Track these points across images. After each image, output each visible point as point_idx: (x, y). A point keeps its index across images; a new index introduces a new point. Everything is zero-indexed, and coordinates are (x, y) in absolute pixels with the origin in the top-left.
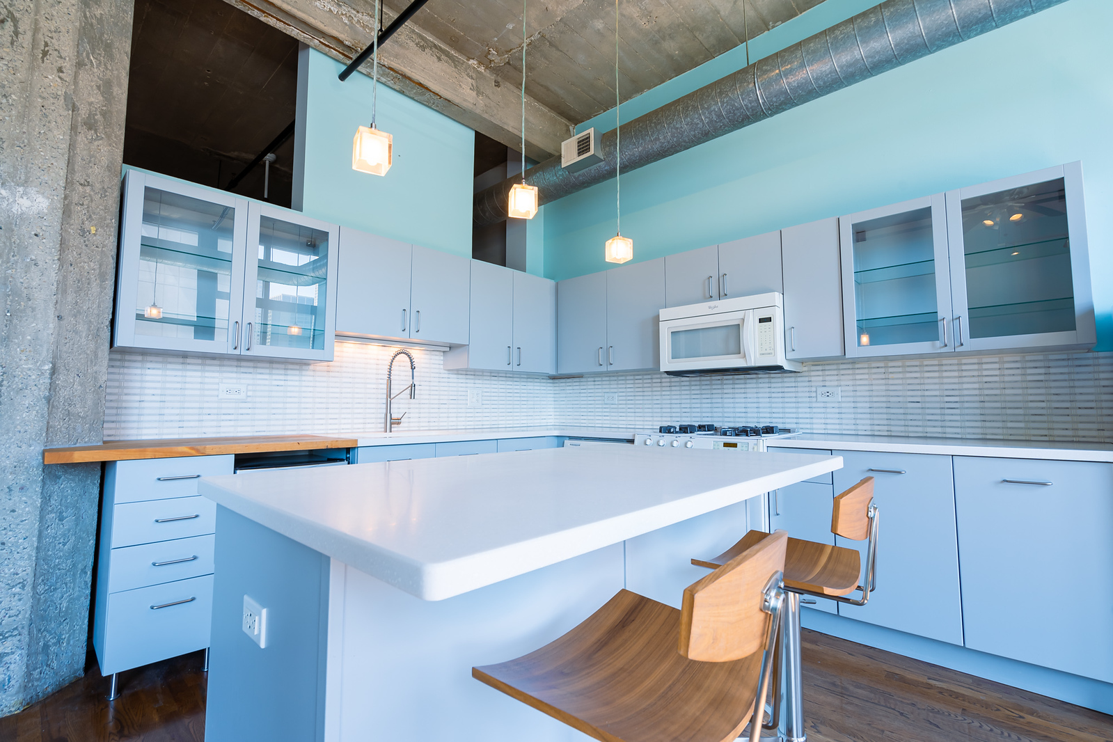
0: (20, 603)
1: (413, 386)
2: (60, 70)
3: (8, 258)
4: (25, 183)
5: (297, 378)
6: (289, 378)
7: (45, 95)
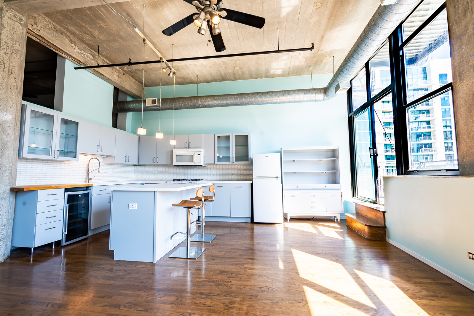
0: (4, 231)
1: (99, 169)
2: (15, 78)
3: (2, 133)
4: (6, 111)
5: (60, 166)
6: (57, 166)
7: (11, 85)
